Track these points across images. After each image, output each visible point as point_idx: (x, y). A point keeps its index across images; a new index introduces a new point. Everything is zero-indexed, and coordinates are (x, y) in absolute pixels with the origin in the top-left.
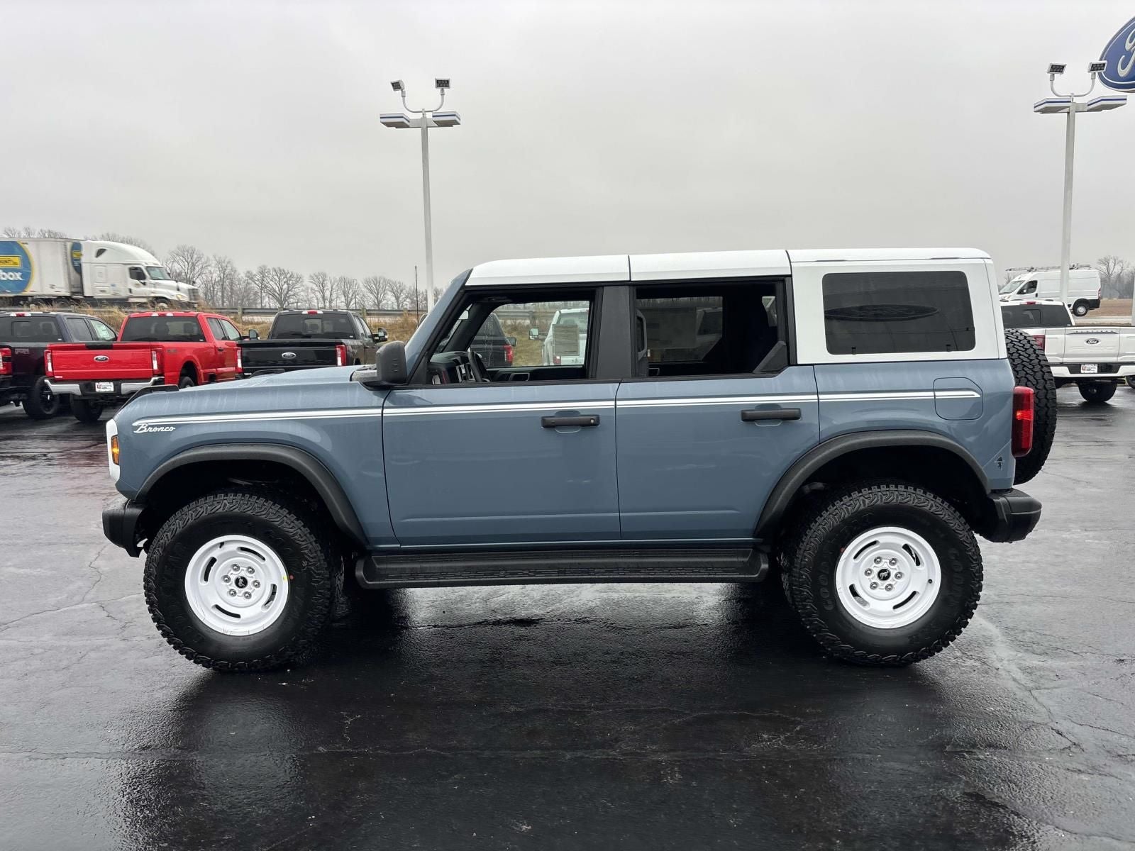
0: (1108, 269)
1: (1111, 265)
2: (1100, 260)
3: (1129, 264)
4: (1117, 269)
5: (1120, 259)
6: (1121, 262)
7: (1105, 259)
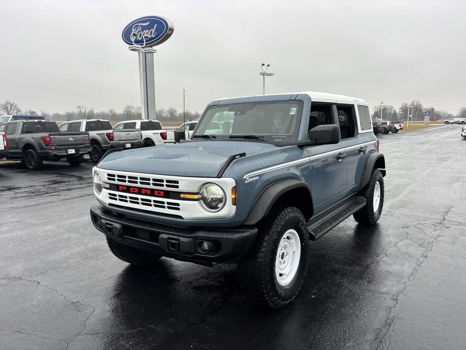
0: (80, 110)
1: (81, 109)
2: (77, 107)
3: (87, 109)
4: (83, 111)
5: (84, 107)
6: (84, 108)
7: (79, 106)
